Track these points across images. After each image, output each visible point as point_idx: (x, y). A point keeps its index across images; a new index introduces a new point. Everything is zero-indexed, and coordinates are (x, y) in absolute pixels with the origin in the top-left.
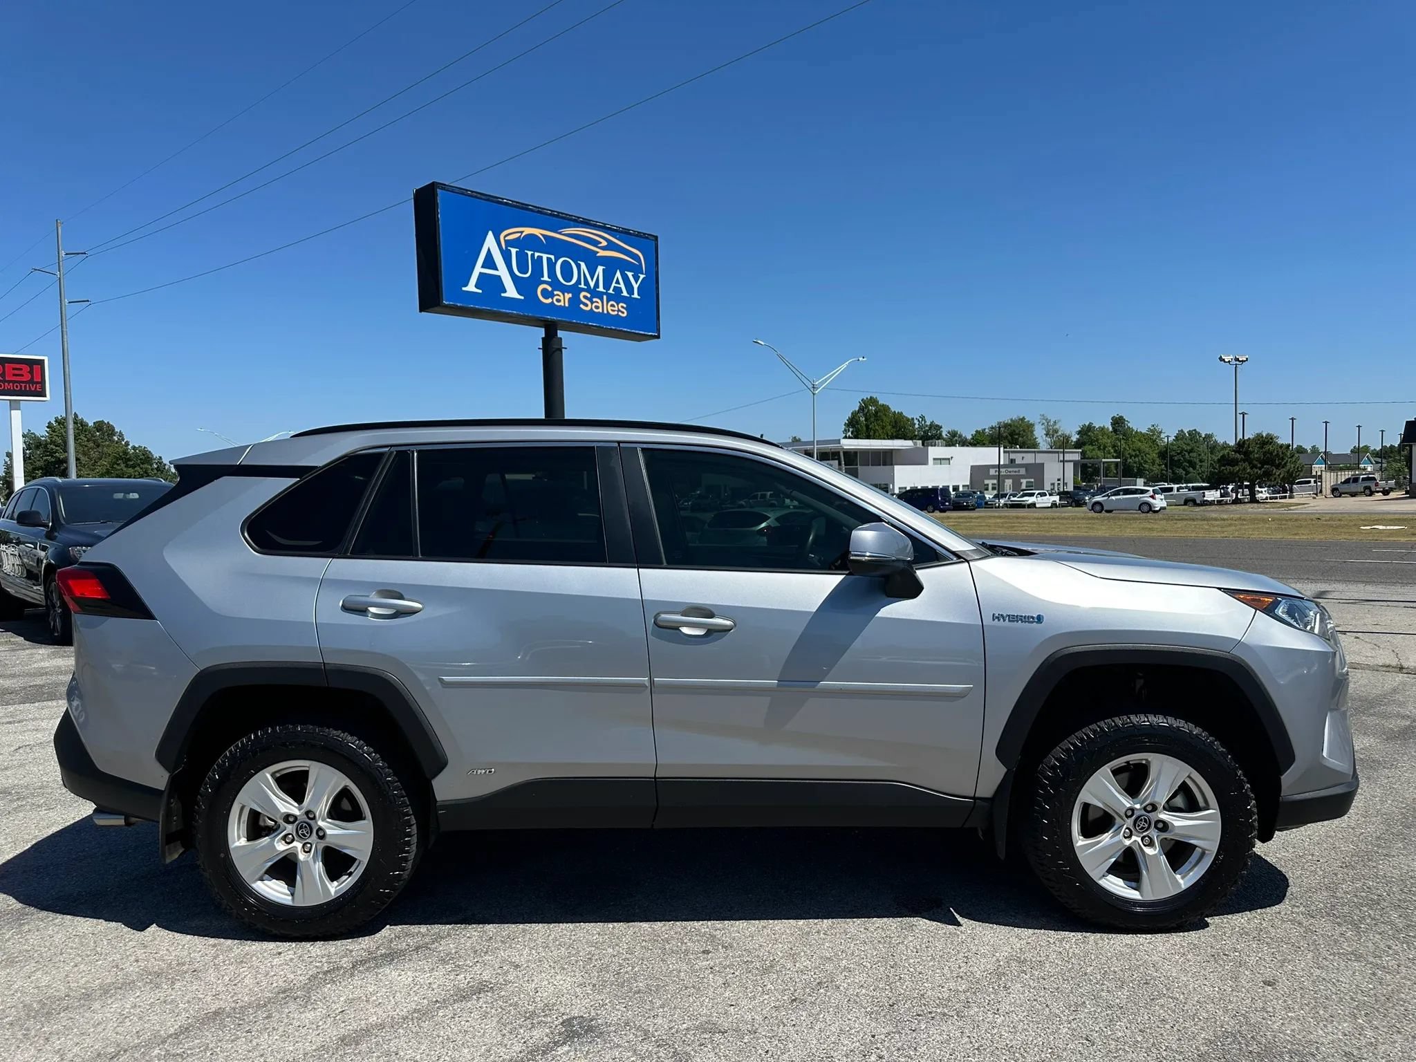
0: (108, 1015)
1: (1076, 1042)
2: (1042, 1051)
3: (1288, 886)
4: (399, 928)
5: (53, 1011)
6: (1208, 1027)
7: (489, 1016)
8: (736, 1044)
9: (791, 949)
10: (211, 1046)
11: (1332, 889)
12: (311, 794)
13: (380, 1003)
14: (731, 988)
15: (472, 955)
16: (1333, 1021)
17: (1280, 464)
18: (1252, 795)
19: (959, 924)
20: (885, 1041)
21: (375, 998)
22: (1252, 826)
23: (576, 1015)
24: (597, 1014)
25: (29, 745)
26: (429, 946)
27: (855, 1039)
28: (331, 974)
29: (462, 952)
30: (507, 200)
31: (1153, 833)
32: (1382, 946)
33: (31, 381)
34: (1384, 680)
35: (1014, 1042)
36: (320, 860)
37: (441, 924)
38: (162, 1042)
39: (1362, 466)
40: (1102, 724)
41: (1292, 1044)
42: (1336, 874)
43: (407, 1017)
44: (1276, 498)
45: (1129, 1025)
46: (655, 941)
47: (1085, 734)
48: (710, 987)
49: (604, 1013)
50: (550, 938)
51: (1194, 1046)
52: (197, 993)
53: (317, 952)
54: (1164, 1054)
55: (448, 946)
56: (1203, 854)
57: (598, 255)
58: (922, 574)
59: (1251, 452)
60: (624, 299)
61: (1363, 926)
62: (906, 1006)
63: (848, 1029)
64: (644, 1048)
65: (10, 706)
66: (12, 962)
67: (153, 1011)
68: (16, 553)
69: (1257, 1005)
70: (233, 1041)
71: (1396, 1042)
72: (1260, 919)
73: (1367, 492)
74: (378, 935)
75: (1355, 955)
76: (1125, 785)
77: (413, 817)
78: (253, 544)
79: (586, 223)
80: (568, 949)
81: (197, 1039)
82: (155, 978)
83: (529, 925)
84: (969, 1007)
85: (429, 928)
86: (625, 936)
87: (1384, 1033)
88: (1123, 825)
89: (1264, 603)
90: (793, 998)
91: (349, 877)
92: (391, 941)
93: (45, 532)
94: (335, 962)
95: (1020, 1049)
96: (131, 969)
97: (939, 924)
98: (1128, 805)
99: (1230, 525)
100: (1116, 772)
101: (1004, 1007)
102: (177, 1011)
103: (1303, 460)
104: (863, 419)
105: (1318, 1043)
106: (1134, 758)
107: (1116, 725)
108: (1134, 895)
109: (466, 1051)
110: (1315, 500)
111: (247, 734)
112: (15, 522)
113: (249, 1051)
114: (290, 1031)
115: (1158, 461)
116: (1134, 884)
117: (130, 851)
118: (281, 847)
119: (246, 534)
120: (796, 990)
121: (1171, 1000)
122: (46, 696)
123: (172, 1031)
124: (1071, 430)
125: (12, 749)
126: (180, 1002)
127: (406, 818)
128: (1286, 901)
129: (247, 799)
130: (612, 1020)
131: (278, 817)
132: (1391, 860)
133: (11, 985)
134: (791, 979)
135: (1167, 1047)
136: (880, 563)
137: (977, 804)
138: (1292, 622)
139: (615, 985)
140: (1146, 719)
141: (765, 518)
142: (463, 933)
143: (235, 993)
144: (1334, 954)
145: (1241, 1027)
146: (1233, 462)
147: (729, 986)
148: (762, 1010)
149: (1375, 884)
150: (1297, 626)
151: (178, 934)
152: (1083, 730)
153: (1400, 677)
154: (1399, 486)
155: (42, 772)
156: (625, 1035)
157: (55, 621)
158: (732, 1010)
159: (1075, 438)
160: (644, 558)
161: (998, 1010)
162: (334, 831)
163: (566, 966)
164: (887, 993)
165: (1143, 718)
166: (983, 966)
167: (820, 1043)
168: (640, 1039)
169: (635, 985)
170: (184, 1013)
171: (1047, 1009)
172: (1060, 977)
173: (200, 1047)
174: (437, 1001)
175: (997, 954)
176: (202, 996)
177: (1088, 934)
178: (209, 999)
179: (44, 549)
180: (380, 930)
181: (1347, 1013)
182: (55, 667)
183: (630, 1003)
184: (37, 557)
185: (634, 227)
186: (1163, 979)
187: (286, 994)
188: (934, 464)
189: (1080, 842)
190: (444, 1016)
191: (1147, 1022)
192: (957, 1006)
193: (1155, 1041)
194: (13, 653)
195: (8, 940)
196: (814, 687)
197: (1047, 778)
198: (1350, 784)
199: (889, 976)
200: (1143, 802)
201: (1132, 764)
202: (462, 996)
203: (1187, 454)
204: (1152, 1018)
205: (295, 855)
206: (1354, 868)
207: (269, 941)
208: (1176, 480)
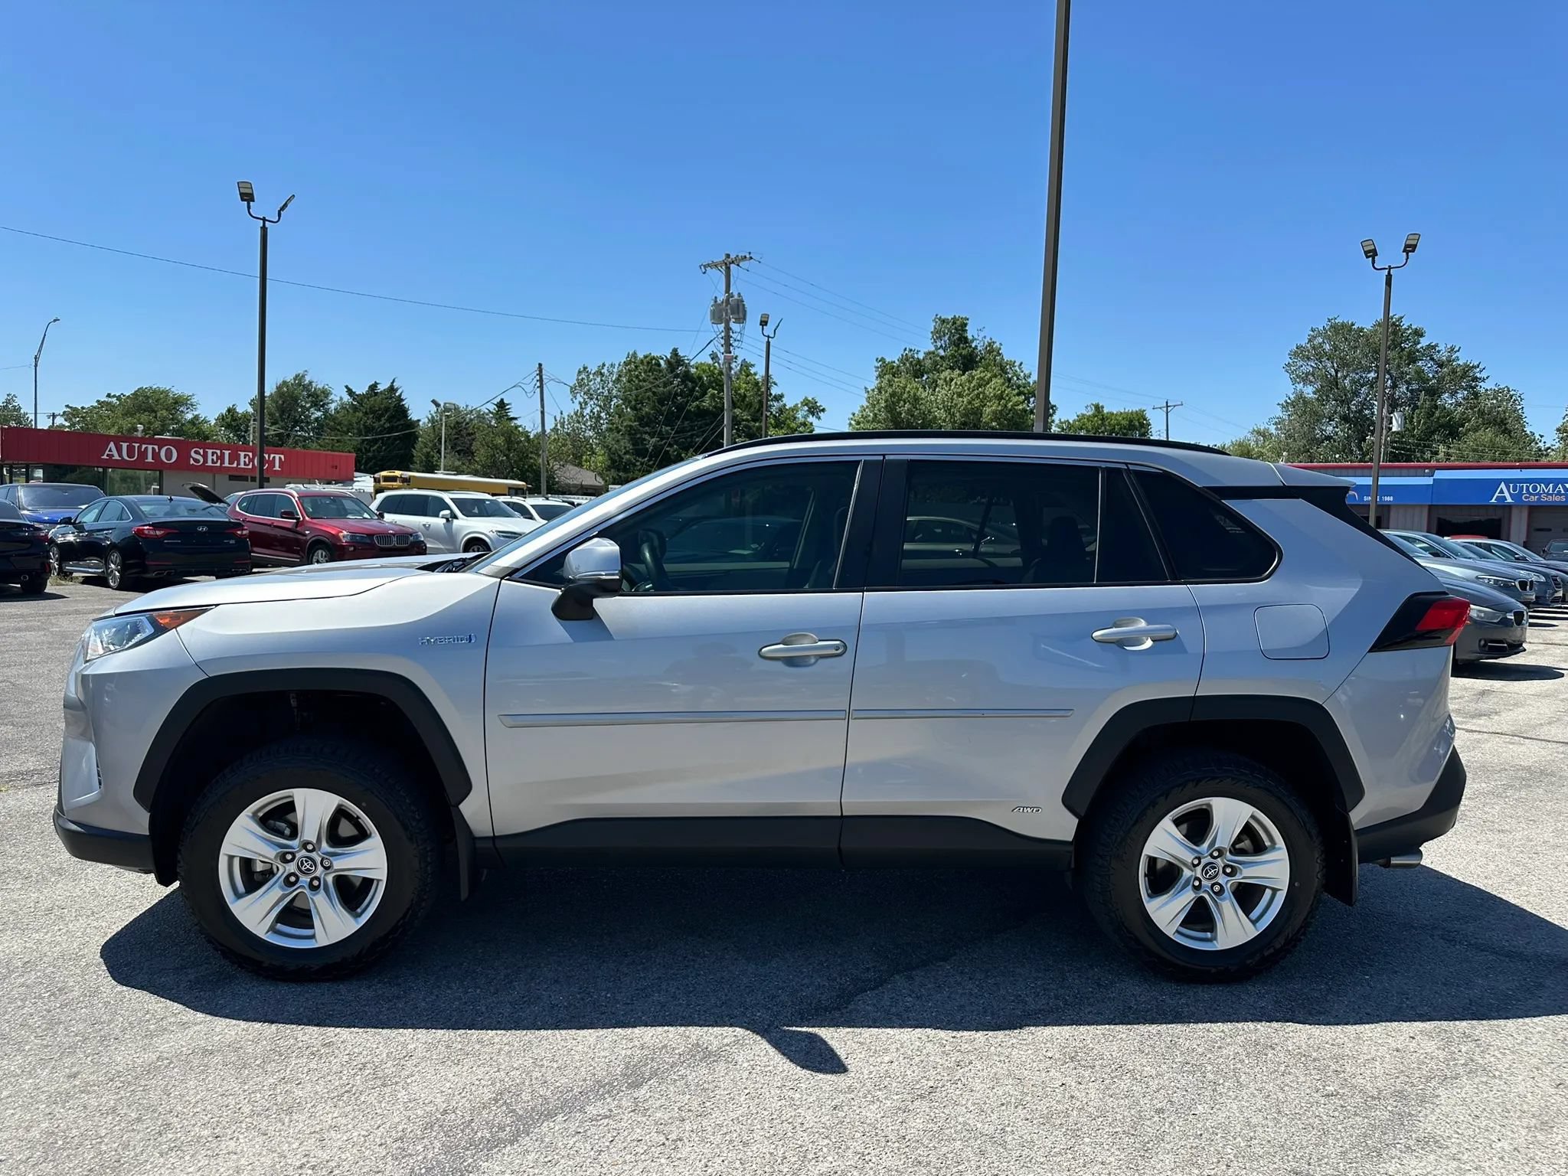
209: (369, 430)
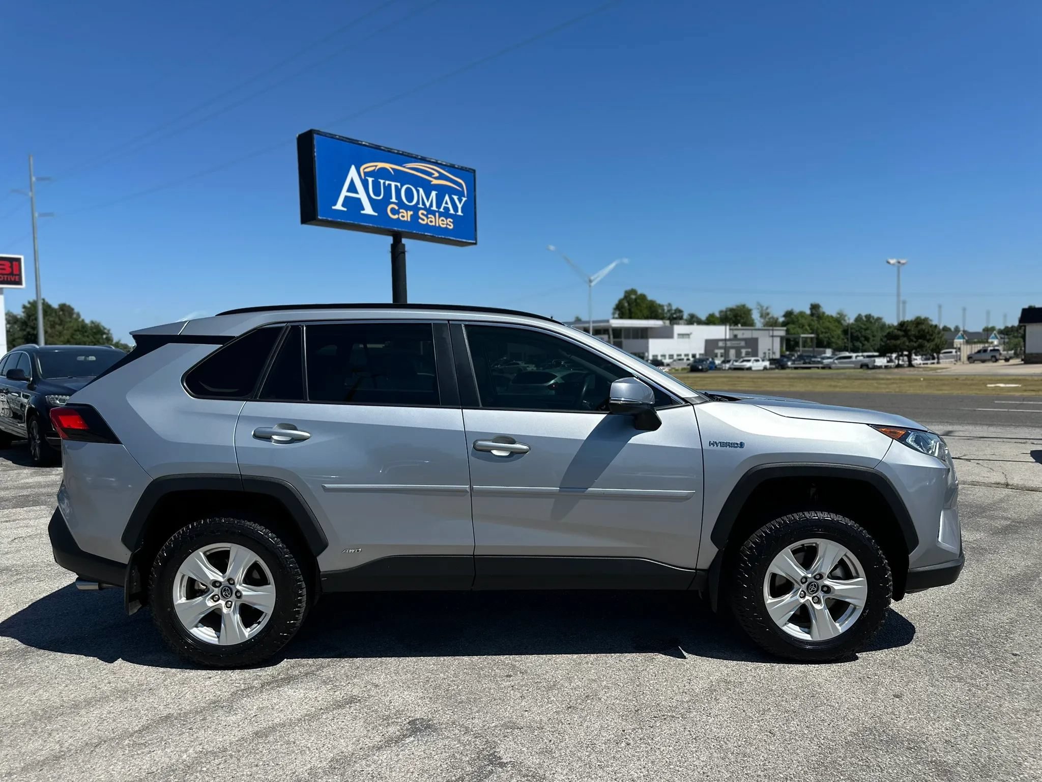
0: (92, 718)
1: (763, 734)
2: (739, 740)
3: (915, 633)
4: (293, 661)
5: (53, 716)
6: (853, 725)
7: (358, 718)
8: (529, 736)
9: (568, 674)
10: (165, 738)
11: (945, 635)
12: (231, 567)
13: (282, 710)
14: (526, 700)
15: (345, 679)
16: (939, 721)
17: (930, 339)
18: (889, 568)
19: (684, 657)
20: (631, 734)
21: (278, 707)
22: (888, 589)
23: (418, 717)
24: (433, 717)
25: (21, 537)
26: (315, 673)
27: (611, 732)
28: (248, 691)
29: (338, 677)
30: (366, 142)
31: (820, 594)
32: (977, 672)
33: (12, 274)
34: (994, 493)
35: (720, 734)
36: (238, 612)
37: (322, 658)
38: (130, 736)
39: (990, 340)
40: (785, 518)
41: (910, 735)
42: (949, 625)
43: (301, 719)
44: (927, 364)
45: (799, 723)
46: (473, 669)
47: (773, 525)
48: (511, 699)
49: (437, 716)
50: (400, 667)
51: (843, 737)
52: (153, 704)
53: (236, 676)
54: (823, 741)
55: (328, 672)
56: (854, 609)
57: (432, 183)
58: (661, 414)
59: (909, 330)
60: (451, 216)
61: (965, 659)
62: (647, 711)
63: (606, 726)
64: (465, 739)
65: (5, 510)
66: (21, 684)
67: (123, 716)
68: (5, 400)
69: (888, 711)
70: (180, 735)
71: (981, 734)
72: (894, 654)
73: (994, 359)
74: (278, 666)
75: (958, 678)
76: (801, 561)
77: (303, 582)
78: (190, 391)
79: (423, 160)
80: (412, 674)
81: (154, 734)
82: (123, 694)
83: (385, 658)
84: (690, 712)
85: (315, 661)
86: (452, 666)
87: (973, 728)
88: (800, 589)
89: (898, 435)
90: (569, 706)
91: (259, 625)
92: (288, 670)
93: (27, 385)
94: (249, 683)
95: (724, 738)
96: (106, 688)
97: (671, 657)
98: (803, 575)
99: (893, 383)
100: (795, 552)
101: (715, 711)
102: (139, 716)
103: (946, 336)
104: (626, 305)
105: (928, 735)
106: (807, 542)
107: (795, 519)
108: (807, 637)
109: (342, 741)
110: (956, 366)
111: (186, 524)
112: (6, 377)
113: (192, 742)
114: (219, 728)
115: (842, 336)
116: (806, 630)
117: (100, 610)
118: (210, 604)
119: (185, 384)
120: (571, 701)
121: (829, 707)
122: (31, 502)
123: (137, 728)
124: (778, 313)
125: (10, 540)
126: (141, 710)
127: (299, 583)
128: (913, 642)
129: (185, 570)
130: (443, 721)
131: (208, 582)
132: (988, 615)
133: (22, 699)
134: (567, 693)
135: (825, 737)
136: (630, 406)
137: (697, 573)
138: (918, 447)
139: (446, 698)
140: (816, 515)
141: (554, 377)
142: (339, 664)
143: (180, 704)
144: (944, 677)
145: (876, 724)
146: (896, 338)
147: (524, 698)
148: (547, 714)
149: (976, 631)
150: (922, 450)
151: (138, 665)
152: (772, 522)
153: (1007, 491)
154: (1016, 355)
155: (33, 556)
156: (453, 730)
157: (35, 450)
158: (527, 714)
159: (781, 320)
160: (466, 402)
161: (710, 714)
162: (248, 592)
163: (411, 686)
164: (634, 702)
165: (813, 514)
166: (700, 685)
167: (587, 735)
168: (463, 733)
169: (459, 698)
170: (144, 717)
171: (744, 713)
172: (754, 693)
173: (157, 739)
174: (321, 709)
175: (711, 678)
176: (156, 706)
177: (774, 664)
178: (161, 708)
179: (26, 397)
180: (280, 662)
181: (949, 716)
182: (36, 482)
183: (456, 710)
184: (20, 403)
185: (458, 163)
186: (825, 693)
187: (215, 704)
188: (678, 338)
189: (769, 600)
190: (327, 718)
191: (812, 721)
192: (682, 711)
193: (817, 733)
194: (5, 473)
195: (17, 669)
196: (584, 492)
197: (747, 556)
198: (957, 561)
199: (635, 692)
200: (814, 572)
201: (806, 546)
202: (339, 705)
203: (863, 331)
204: (815, 718)
205: (220, 610)
206: (962, 621)
207: (202, 670)
208: (855, 350)
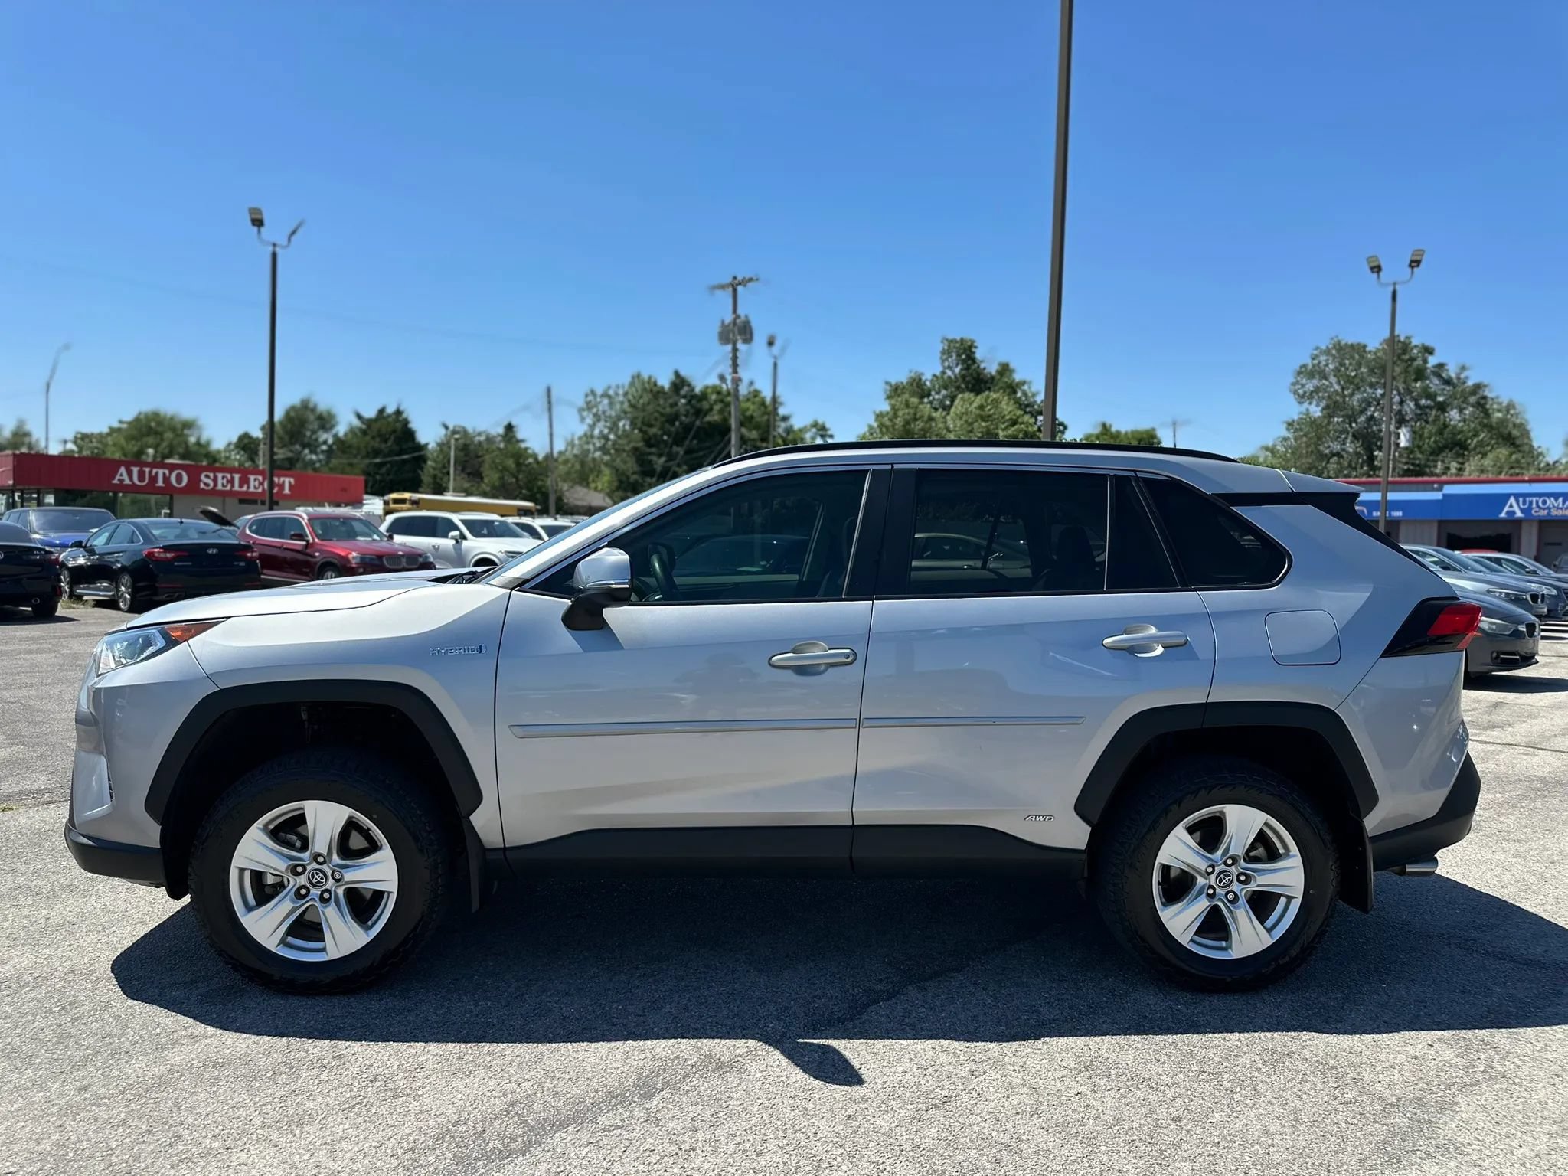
209: (376, 453)
